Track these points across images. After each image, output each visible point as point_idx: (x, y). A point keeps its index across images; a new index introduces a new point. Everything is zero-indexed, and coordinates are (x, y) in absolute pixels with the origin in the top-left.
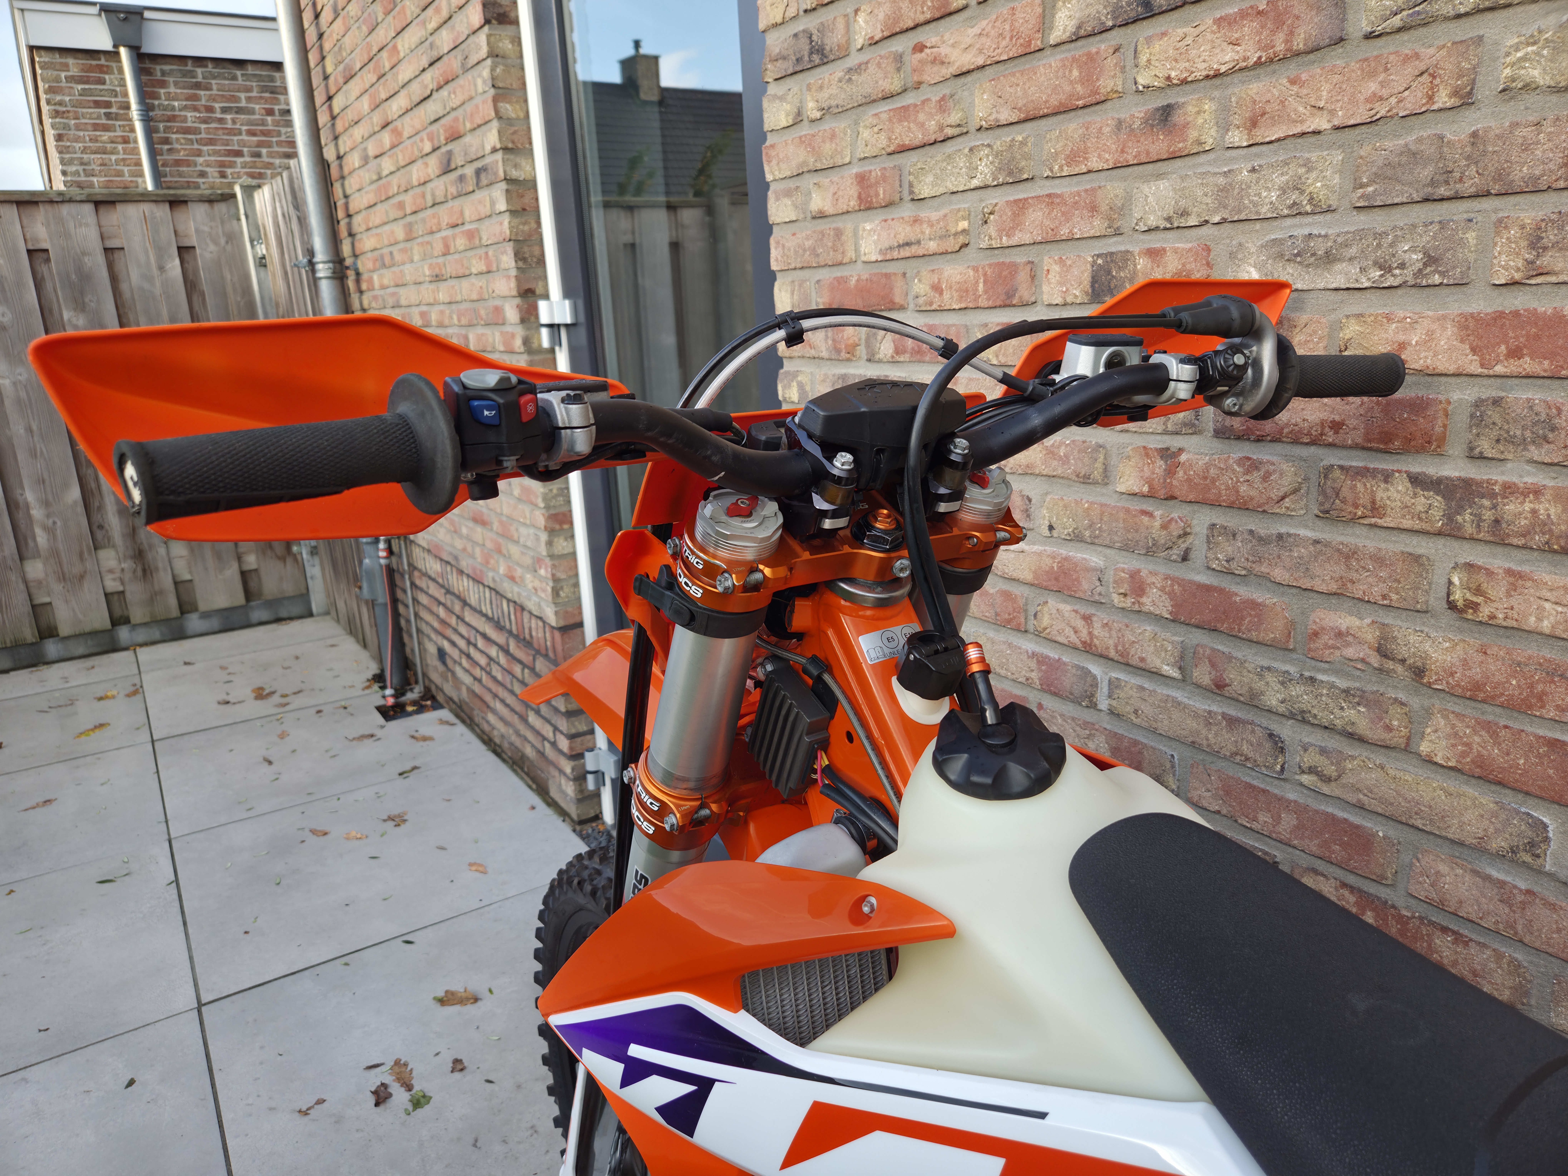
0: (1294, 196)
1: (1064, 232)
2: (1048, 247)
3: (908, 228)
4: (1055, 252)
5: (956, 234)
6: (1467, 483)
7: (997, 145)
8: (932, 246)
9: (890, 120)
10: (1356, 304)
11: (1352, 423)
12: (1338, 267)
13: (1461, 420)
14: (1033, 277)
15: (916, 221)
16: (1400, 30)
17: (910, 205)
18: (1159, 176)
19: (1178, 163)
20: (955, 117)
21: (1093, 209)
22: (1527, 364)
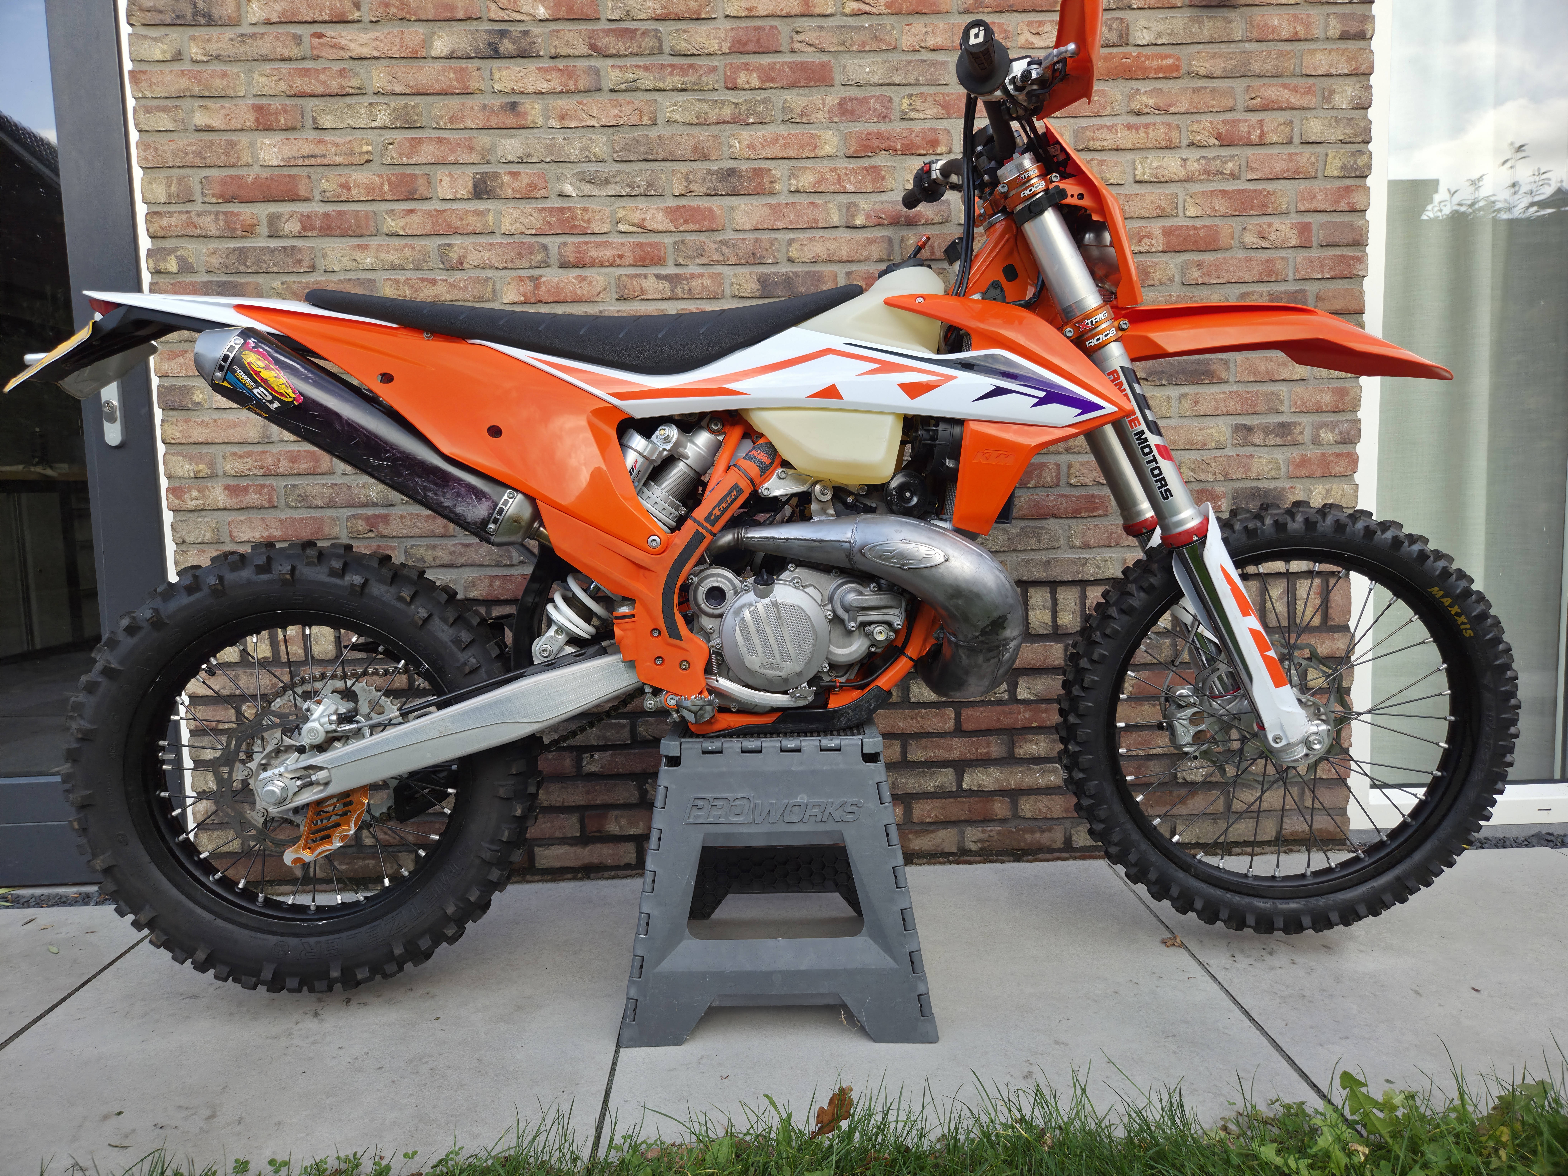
0: (587, 153)
1: (451, 159)
2: (439, 167)
3: (312, 146)
4: (446, 170)
5: (360, 154)
6: (677, 275)
7: (393, 104)
8: (338, 159)
9: (290, 74)
10: (620, 203)
11: (627, 254)
12: (610, 186)
13: (670, 250)
14: (429, 183)
15: (320, 141)
16: (624, 91)
17: (313, 131)
18: (511, 136)
19: (522, 131)
20: (355, 82)
21: (471, 148)
22: (691, 226)
